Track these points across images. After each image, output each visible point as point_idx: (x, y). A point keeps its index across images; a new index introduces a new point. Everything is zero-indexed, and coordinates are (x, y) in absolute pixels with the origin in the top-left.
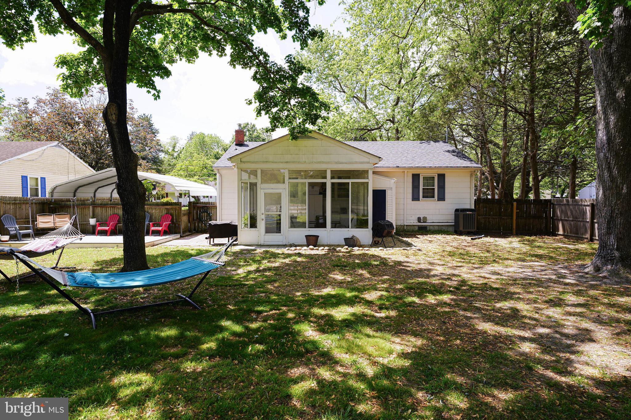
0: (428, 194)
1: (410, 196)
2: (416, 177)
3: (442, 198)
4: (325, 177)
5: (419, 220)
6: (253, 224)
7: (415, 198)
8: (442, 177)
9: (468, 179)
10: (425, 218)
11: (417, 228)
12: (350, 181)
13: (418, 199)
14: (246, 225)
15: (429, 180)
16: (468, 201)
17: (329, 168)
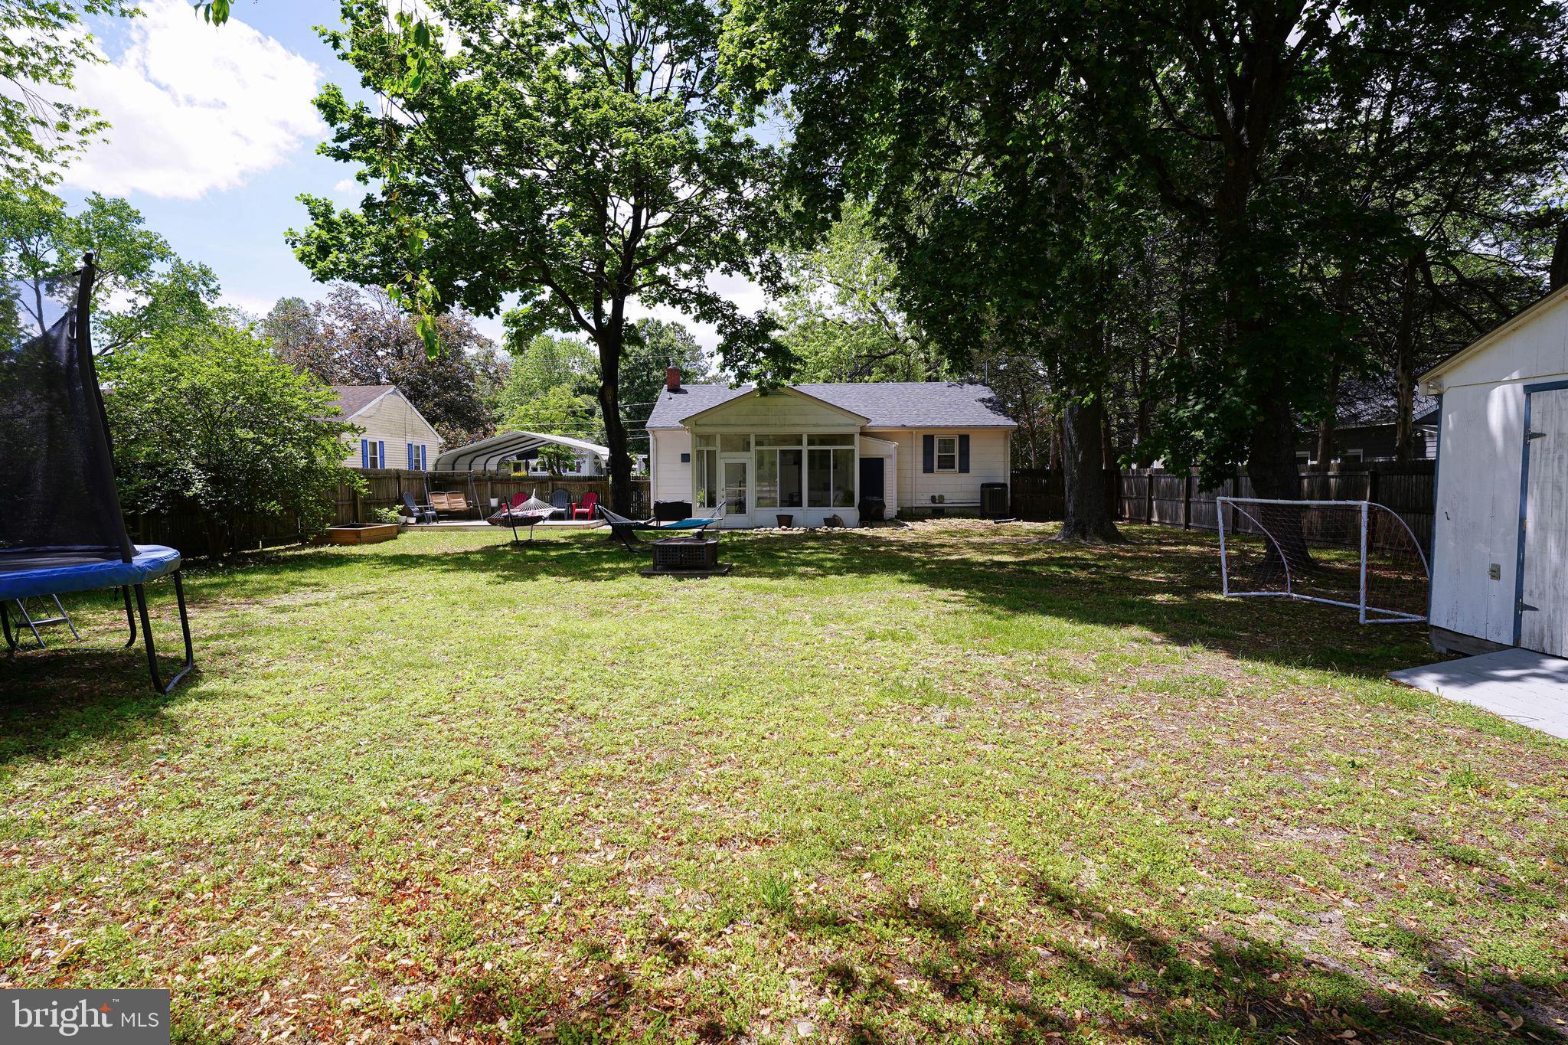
0: (946, 463)
1: (921, 466)
2: (928, 440)
3: (965, 468)
4: (800, 443)
5: (933, 499)
6: (711, 502)
7: (928, 469)
8: (964, 440)
9: (1001, 442)
10: (941, 497)
11: (929, 511)
12: (831, 448)
13: (932, 471)
14: (702, 504)
15: (947, 444)
16: (1001, 473)
17: (805, 431)
